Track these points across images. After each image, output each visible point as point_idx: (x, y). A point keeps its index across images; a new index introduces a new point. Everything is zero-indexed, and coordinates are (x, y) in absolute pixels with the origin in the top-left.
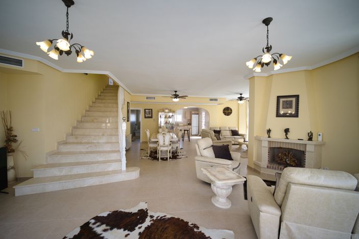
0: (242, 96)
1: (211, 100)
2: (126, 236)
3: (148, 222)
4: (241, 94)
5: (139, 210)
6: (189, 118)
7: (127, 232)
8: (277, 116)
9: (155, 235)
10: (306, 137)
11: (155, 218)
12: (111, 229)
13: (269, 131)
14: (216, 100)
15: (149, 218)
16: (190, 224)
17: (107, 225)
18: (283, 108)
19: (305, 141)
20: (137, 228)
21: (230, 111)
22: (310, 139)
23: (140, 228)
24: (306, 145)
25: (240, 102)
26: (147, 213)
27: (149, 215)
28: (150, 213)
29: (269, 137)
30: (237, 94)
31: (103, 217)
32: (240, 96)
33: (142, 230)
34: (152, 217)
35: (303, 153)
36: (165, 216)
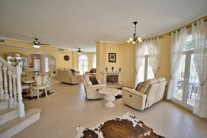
0: (80, 50)
1: (60, 50)
3: (99, 134)
4: (79, 49)
6: (31, 62)
8: (109, 62)
9: (113, 135)
10: (118, 70)
11: (99, 129)
13: (107, 69)
14: (63, 50)
15: (96, 131)
16: (115, 120)
18: (111, 58)
19: (118, 72)
21: (68, 58)
22: (120, 71)
24: (118, 73)
25: (79, 53)
26: (91, 130)
27: (93, 130)
29: (107, 71)
30: (78, 48)
32: (79, 50)
35: (117, 76)
36: (101, 125)
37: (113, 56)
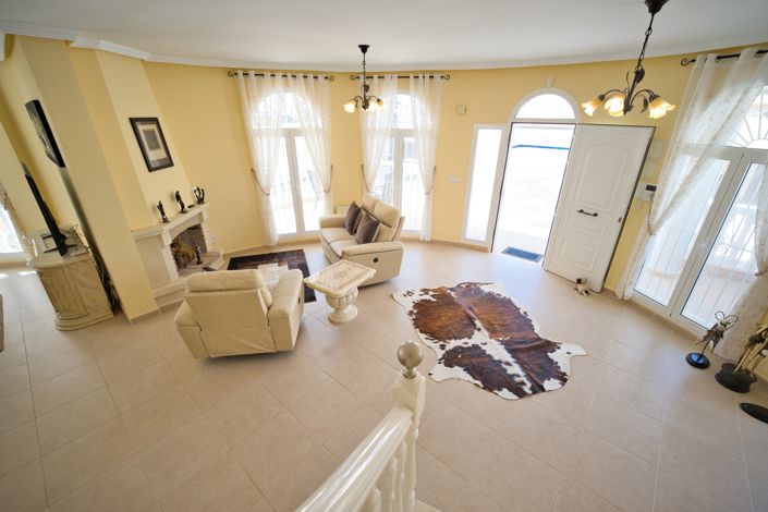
2: (485, 344)
3: (452, 344)
5: (452, 367)
7: (483, 347)
8: (150, 170)
11: (442, 343)
12: (500, 362)
13: (160, 208)
15: (447, 348)
17: (505, 370)
18: (150, 149)
20: (470, 345)
22: (202, 201)
23: (466, 343)
26: (444, 355)
27: (444, 352)
28: (441, 353)
29: (166, 220)
31: (510, 390)
33: (466, 340)
34: (443, 347)
36: (427, 339)
37: (153, 132)
